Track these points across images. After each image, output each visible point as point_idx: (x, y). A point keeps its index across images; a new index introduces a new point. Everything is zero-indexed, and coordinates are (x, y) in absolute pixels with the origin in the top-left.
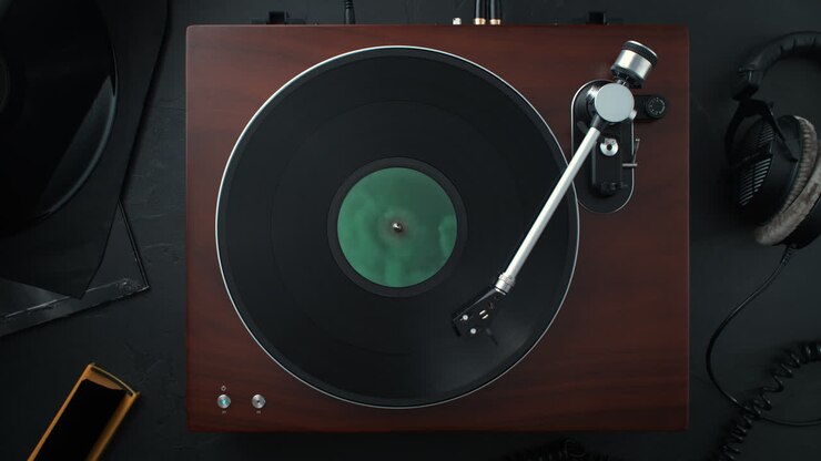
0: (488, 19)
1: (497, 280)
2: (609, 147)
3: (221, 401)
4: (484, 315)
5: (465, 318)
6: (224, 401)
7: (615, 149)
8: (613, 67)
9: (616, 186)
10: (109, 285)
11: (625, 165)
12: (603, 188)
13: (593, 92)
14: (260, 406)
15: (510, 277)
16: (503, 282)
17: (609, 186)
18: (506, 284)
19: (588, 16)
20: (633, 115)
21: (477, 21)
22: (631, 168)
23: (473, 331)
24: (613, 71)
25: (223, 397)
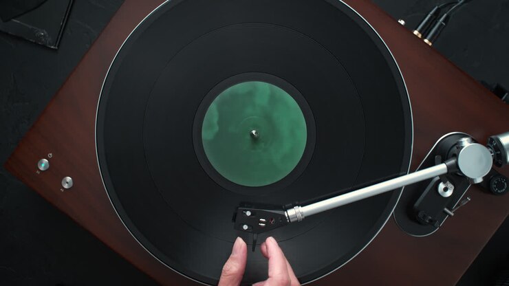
0: (424, 36)
1: (292, 207)
2: (446, 189)
3: (42, 163)
4: (262, 222)
5: (248, 213)
6: (44, 164)
7: (449, 193)
8: (493, 137)
9: (430, 221)
10: (30, 27)
11: (446, 209)
12: (420, 215)
13: (466, 142)
14: (66, 186)
15: (302, 214)
16: (294, 212)
17: (425, 217)
18: (295, 216)
19: (494, 86)
20: (479, 180)
21: (416, 32)
22: (447, 214)
23: (245, 227)
24: (492, 140)
25: (46, 160)
